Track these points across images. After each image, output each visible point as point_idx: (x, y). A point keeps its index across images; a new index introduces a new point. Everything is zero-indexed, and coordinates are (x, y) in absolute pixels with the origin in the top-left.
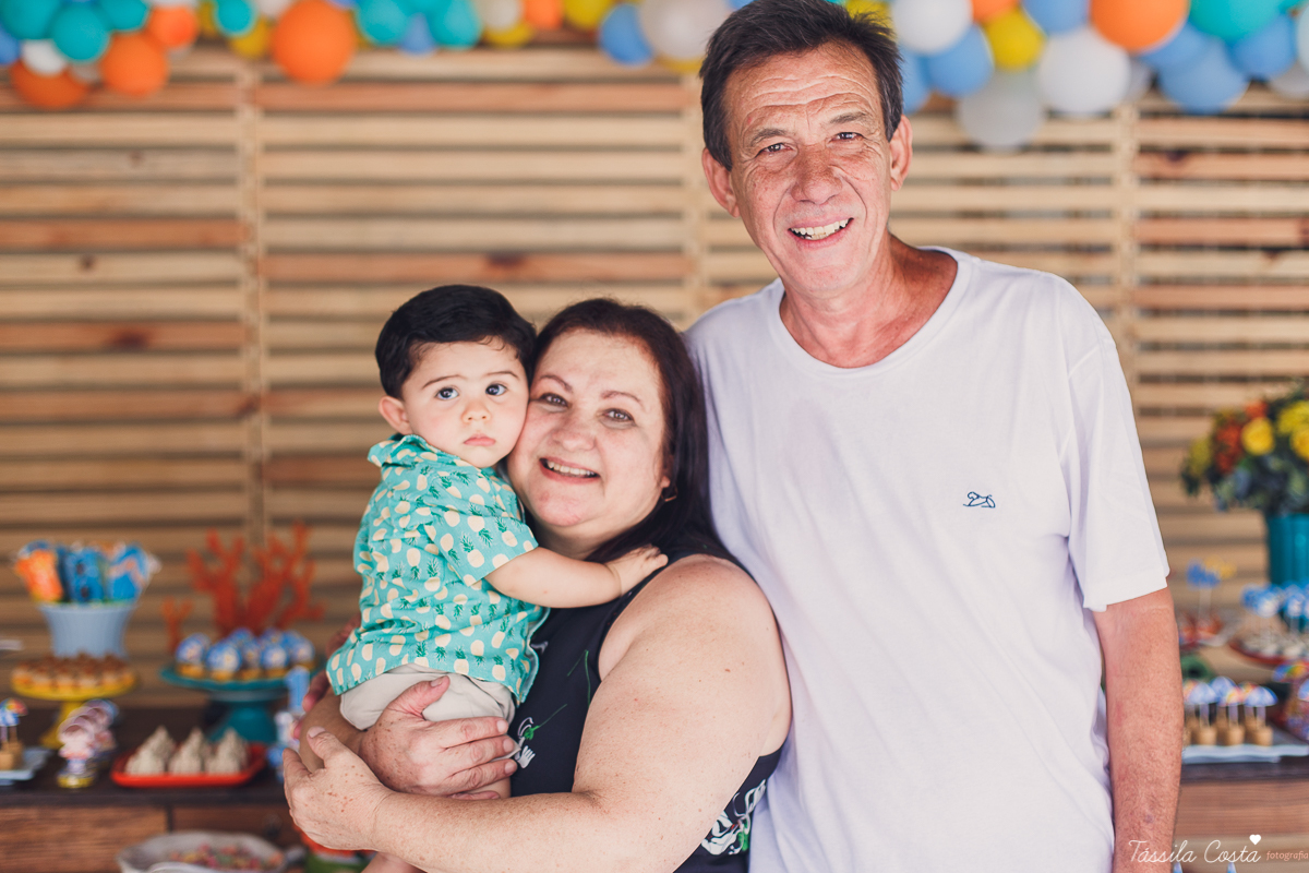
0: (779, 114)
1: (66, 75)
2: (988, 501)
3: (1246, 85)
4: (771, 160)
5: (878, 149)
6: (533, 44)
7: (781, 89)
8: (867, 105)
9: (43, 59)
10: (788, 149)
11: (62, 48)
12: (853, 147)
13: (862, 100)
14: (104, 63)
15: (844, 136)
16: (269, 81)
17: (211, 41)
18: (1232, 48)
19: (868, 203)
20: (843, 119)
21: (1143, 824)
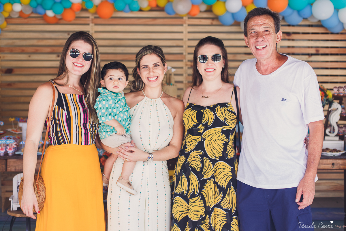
0: (254, 26)
1: (55, 17)
2: (286, 100)
3: (303, 19)
4: (253, 34)
5: (272, 34)
6: (151, 10)
7: (255, 22)
8: (271, 26)
9: (50, 13)
10: (256, 33)
11: (54, 12)
12: (267, 33)
13: (270, 25)
14: (62, 15)
15: (266, 31)
16: (95, 18)
17: (84, 10)
18: (299, 12)
19: (270, 43)
20: (266, 27)
21: (311, 163)
